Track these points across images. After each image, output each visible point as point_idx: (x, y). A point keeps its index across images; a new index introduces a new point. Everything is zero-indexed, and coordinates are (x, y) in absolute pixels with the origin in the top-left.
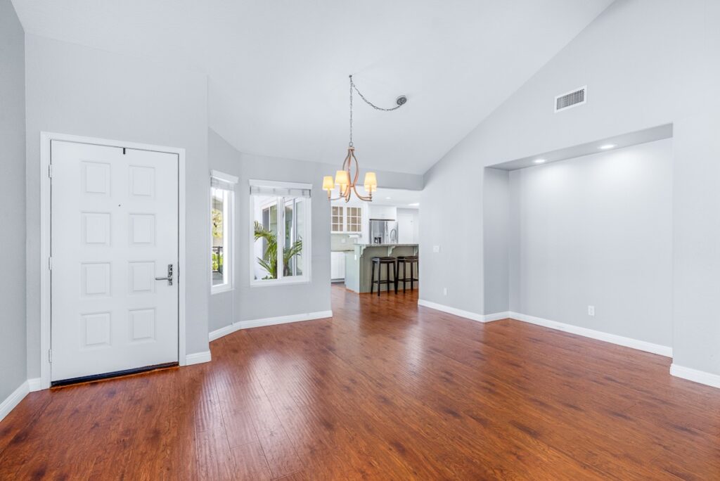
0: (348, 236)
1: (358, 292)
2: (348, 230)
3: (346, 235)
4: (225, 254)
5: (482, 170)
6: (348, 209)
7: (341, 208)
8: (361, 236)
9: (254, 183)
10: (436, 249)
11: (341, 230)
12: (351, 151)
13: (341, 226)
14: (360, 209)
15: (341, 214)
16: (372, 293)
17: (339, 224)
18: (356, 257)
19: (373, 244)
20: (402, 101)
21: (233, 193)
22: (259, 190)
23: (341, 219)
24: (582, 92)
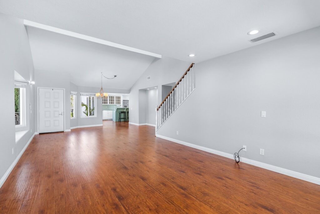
0: (116, 105)
1: (115, 121)
2: (116, 104)
3: (115, 105)
4: (74, 111)
5: (138, 90)
6: (116, 97)
7: (114, 97)
8: (121, 105)
9: (81, 93)
10: (132, 109)
11: (114, 104)
12: (102, 88)
13: (114, 102)
14: (120, 97)
15: (114, 98)
16: (119, 122)
17: (113, 102)
18: (115, 112)
19: (124, 108)
20: (115, 76)
21: (76, 96)
22: (83, 95)
23: (114, 100)
24: (150, 77)
